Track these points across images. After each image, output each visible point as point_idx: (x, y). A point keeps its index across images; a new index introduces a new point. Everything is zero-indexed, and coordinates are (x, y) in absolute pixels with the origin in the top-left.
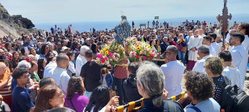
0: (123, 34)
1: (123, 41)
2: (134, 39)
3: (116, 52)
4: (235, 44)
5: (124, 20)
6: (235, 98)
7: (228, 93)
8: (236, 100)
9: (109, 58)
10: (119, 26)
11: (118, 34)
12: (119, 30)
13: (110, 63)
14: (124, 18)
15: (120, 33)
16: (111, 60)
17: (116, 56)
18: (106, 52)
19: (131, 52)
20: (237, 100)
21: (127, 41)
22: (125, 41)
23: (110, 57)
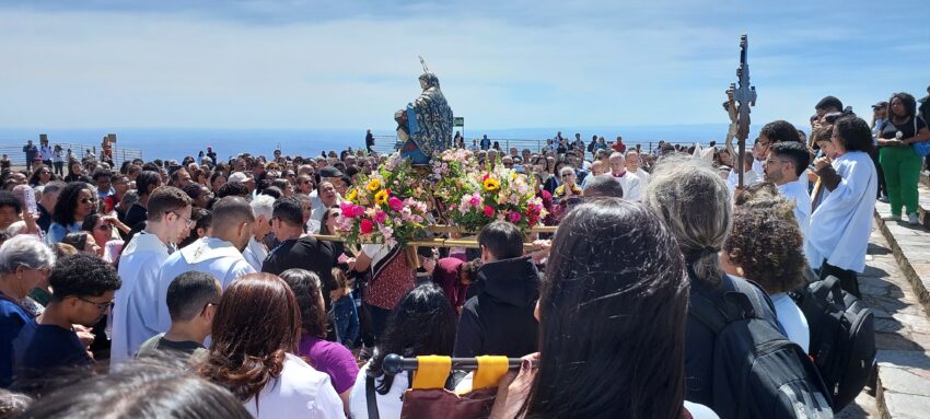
0: (429, 136)
1: (431, 161)
3: (415, 199)
5: (432, 89)
6: (843, 317)
9: (389, 215)
11: (414, 137)
12: (419, 121)
13: (394, 235)
15: (420, 134)
16: (399, 223)
18: (377, 196)
19: (467, 198)
20: (848, 324)
21: (447, 162)
22: (441, 160)
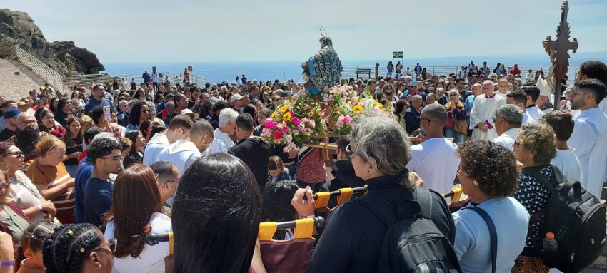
0: (322, 78)
1: (322, 94)
2: (347, 91)
3: (308, 117)
4: (585, 105)
5: (327, 47)
6: (578, 208)
7: (561, 199)
8: (578, 212)
9: (291, 128)
10: (316, 60)
11: (312, 78)
12: (315, 68)
13: (292, 141)
14: (326, 42)
15: (316, 76)
16: (296, 133)
17: (307, 125)
18: (284, 116)
19: (342, 118)
20: (582, 214)
21: (333, 94)
22: (329, 93)
23: (293, 126)
